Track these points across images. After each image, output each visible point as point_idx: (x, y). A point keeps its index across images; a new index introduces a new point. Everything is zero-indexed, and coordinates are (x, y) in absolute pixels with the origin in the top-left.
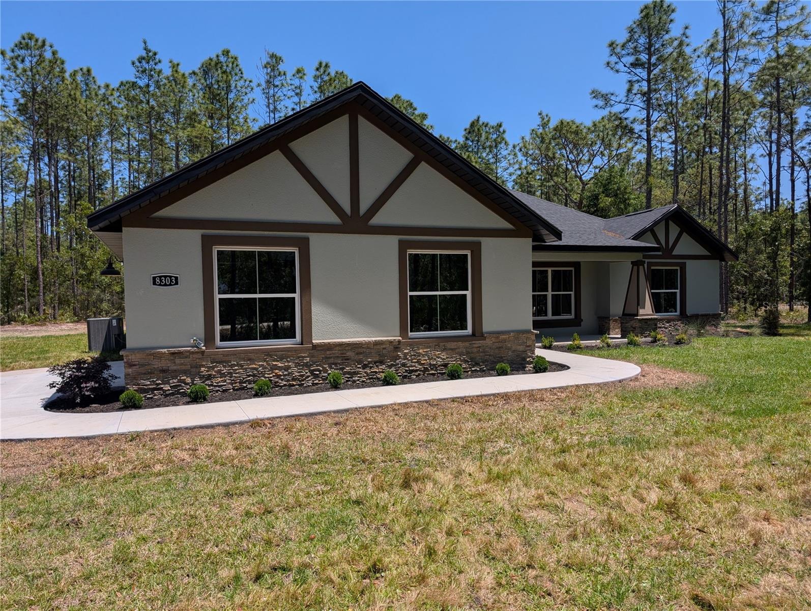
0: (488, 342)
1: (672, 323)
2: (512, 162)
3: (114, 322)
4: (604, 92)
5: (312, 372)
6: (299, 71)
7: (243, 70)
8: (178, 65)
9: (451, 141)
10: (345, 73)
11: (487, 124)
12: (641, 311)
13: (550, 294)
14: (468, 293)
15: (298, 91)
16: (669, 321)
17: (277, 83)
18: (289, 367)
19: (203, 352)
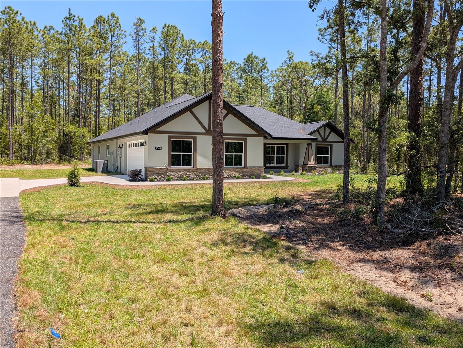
0: (249, 170)
1: (326, 169)
2: (270, 80)
3: (106, 162)
4: (316, 53)
5: (196, 176)
6: (154, 29)
7: (121, 25)
8: (82, 19)
9: (236, 64)
10: (176, 26)
11: (257, 57)
12: (309, 163)
13: (276, 155)
14: (243, 154)
15: (153, 40)
16: (324, 168)
17: (141, 34)
18: (190, 174)
19: (167, 169)
